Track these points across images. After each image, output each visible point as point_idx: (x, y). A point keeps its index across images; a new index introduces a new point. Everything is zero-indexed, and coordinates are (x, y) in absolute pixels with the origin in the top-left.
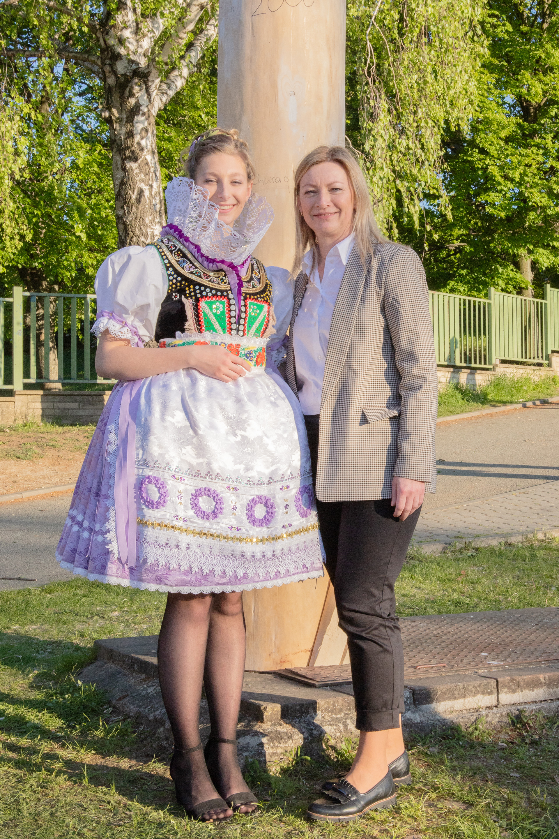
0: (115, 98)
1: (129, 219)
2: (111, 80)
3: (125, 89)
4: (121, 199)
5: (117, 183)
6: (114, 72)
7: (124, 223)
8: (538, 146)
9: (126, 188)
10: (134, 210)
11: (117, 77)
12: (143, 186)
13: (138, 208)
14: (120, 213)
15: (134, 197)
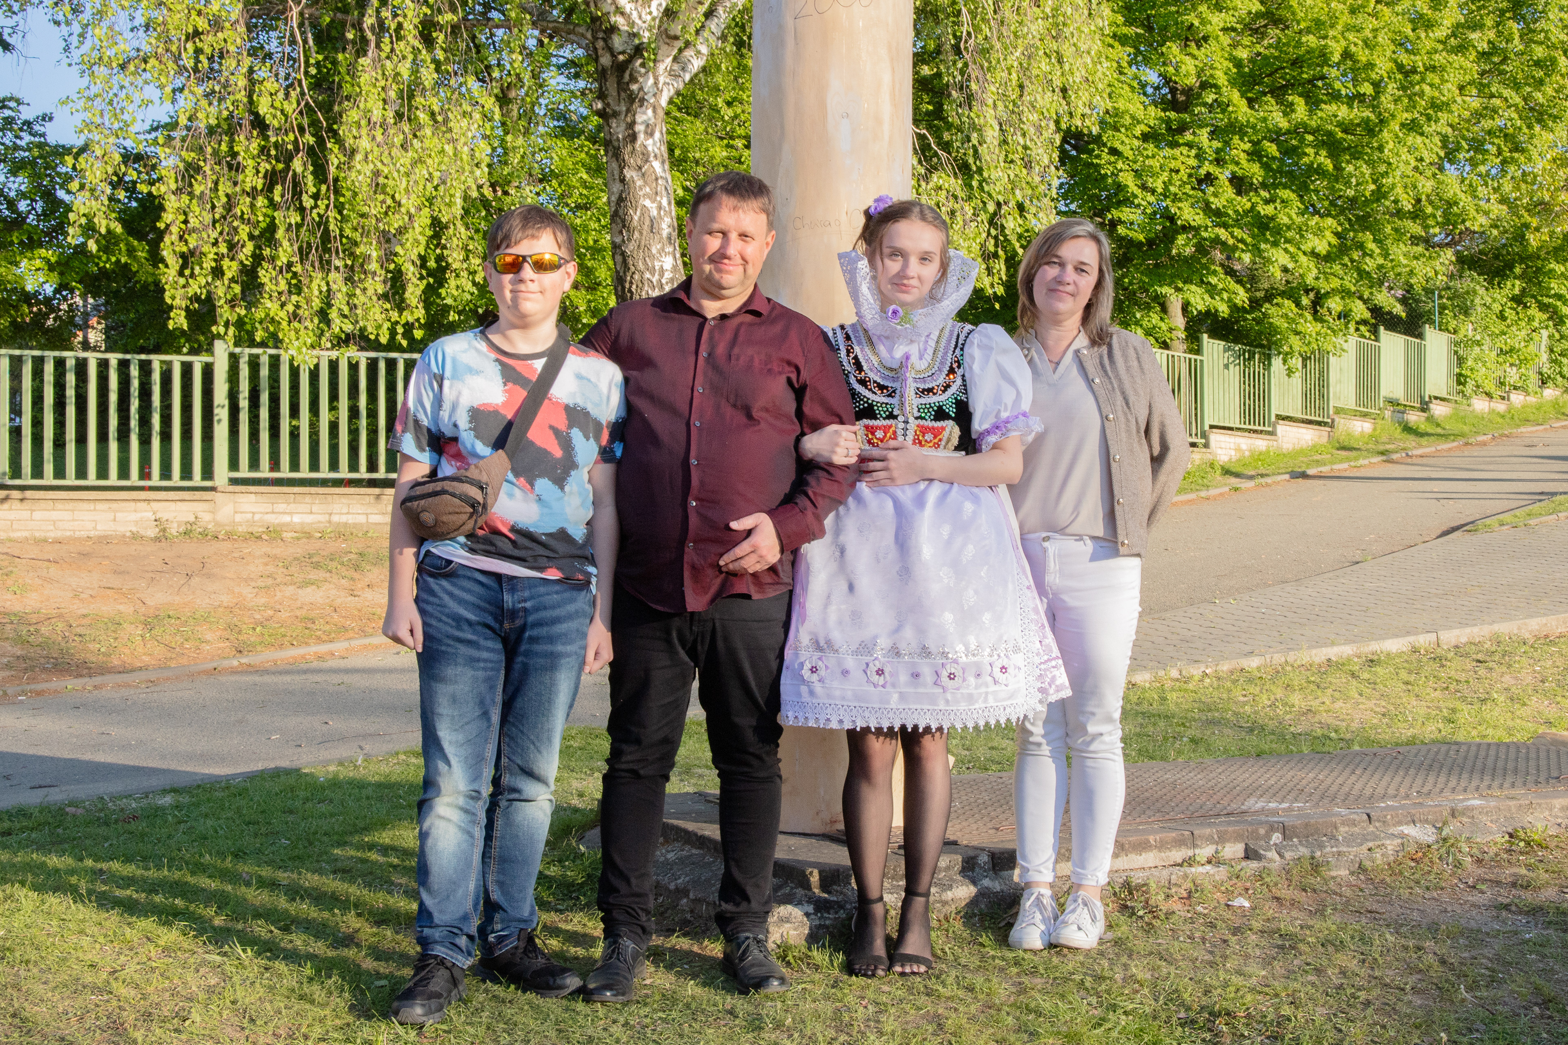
0: (611, 86)
1: (629, 248)
2: (606, 60)
3: (624, 72)
4: (619, 220)
5: (613, 199)
6: (610, 49)
7: (623, 254)
8: (1190, 145)
9: (626, 206)
10: (636, 235)
11: (613, 55)
12: (648, 203)
13: (641, 234)
14: (618, 240)
15: (636, 218)
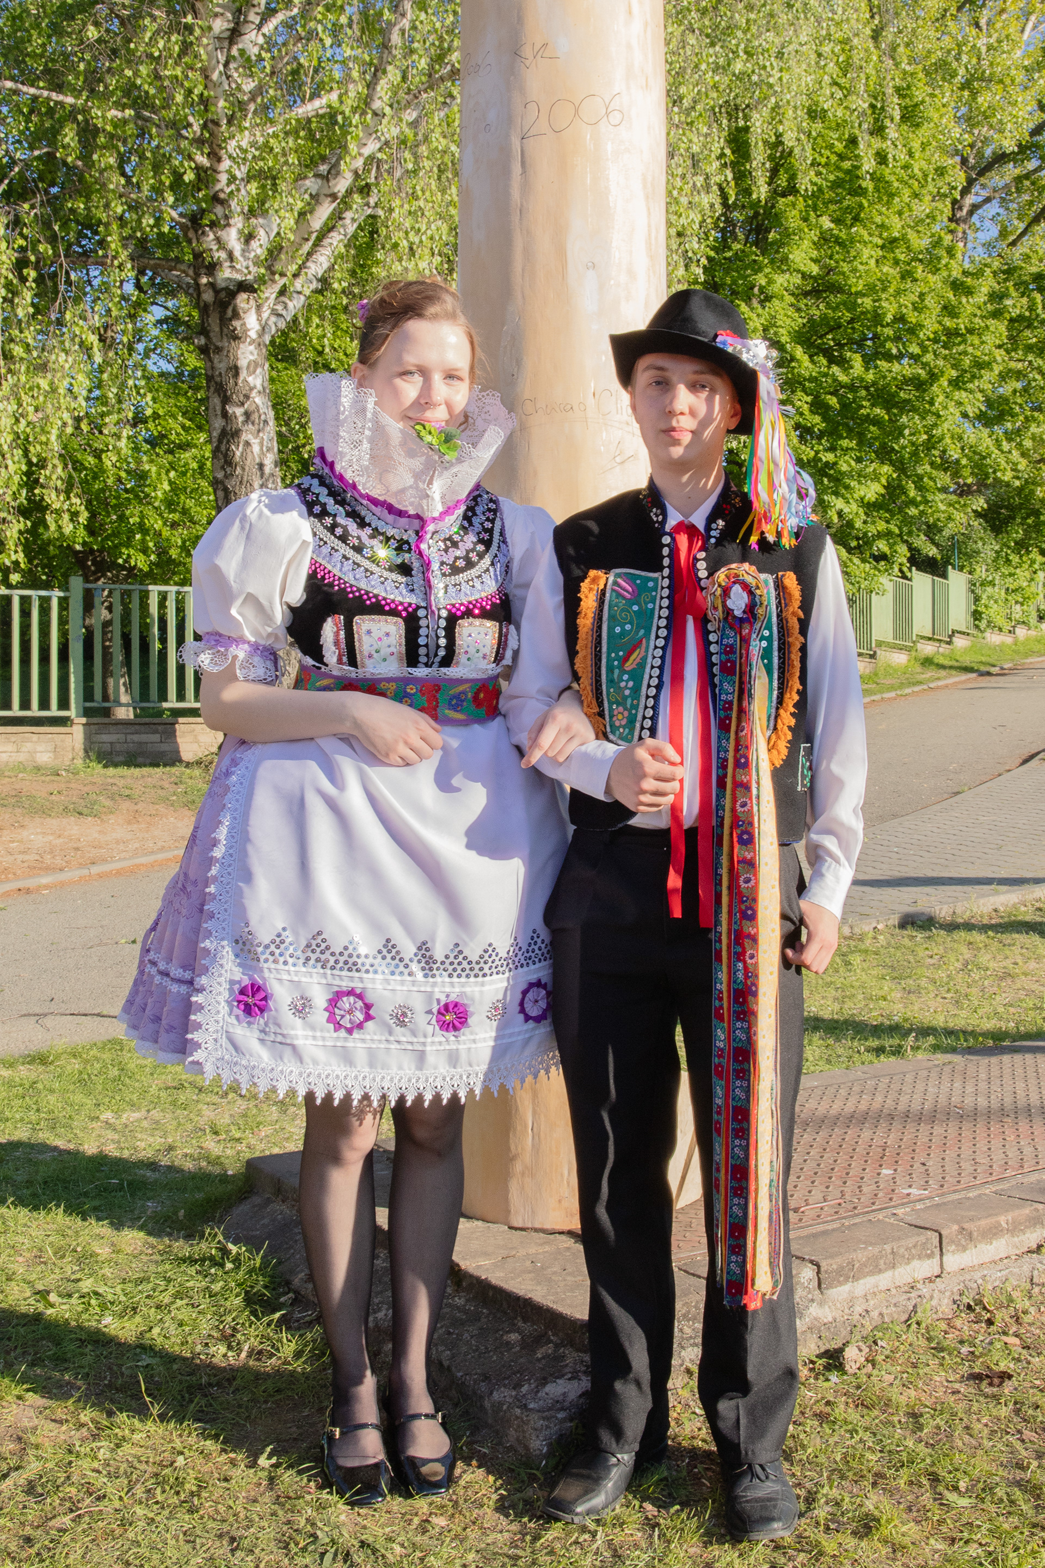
0: (214, 322)
1: (232, 484)
2: (208, 296)
3: (227, 307)
4: (221, 456)
5: (215, 434)
6: (213, 285)
7: (226, 490)
9: (228, 442)
10: (238, 471)
11: (216, 291)
12: (250, 439)
13: (243, 469)
14: (220, 475)
15: (238, 454)
